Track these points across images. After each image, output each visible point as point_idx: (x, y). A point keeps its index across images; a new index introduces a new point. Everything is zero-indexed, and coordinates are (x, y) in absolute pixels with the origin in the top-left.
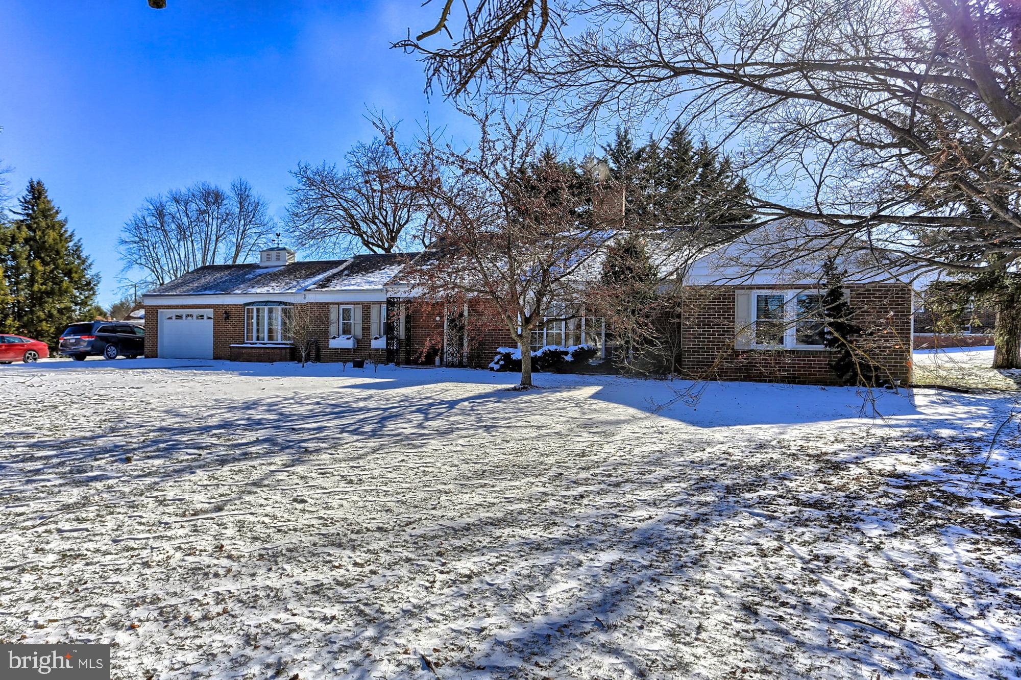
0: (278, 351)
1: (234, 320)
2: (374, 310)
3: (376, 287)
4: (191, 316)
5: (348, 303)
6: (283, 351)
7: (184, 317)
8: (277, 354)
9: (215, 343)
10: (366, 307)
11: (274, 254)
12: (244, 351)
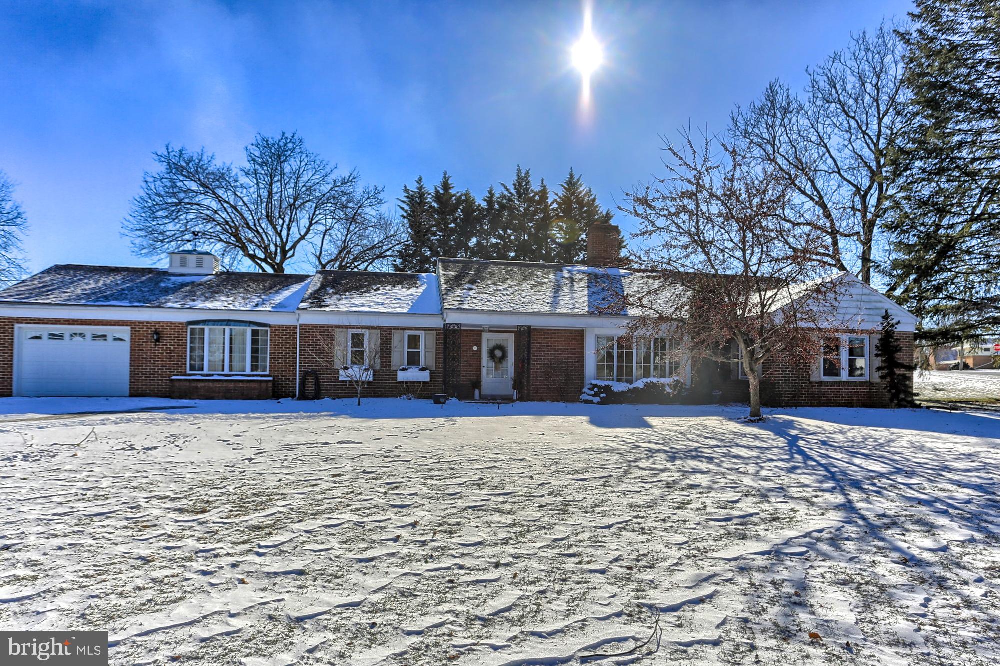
0: (256, 385)
1: (168, 343)
2: (396, 337)
3: (398, 310)
4: (82, 335)
5: (358, 327)
6: (264, 385)
7: (67, 337)
8: (254, 389)
9: (133, 375)
10: (386, 334)
11: (192, 258)
12: (200, 385)
